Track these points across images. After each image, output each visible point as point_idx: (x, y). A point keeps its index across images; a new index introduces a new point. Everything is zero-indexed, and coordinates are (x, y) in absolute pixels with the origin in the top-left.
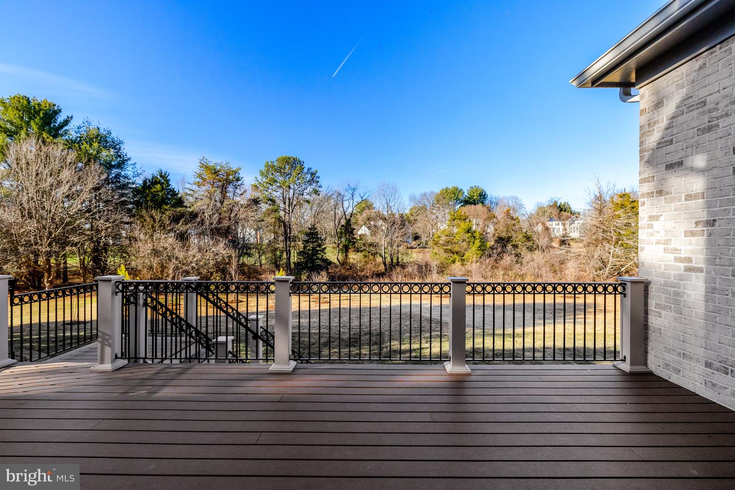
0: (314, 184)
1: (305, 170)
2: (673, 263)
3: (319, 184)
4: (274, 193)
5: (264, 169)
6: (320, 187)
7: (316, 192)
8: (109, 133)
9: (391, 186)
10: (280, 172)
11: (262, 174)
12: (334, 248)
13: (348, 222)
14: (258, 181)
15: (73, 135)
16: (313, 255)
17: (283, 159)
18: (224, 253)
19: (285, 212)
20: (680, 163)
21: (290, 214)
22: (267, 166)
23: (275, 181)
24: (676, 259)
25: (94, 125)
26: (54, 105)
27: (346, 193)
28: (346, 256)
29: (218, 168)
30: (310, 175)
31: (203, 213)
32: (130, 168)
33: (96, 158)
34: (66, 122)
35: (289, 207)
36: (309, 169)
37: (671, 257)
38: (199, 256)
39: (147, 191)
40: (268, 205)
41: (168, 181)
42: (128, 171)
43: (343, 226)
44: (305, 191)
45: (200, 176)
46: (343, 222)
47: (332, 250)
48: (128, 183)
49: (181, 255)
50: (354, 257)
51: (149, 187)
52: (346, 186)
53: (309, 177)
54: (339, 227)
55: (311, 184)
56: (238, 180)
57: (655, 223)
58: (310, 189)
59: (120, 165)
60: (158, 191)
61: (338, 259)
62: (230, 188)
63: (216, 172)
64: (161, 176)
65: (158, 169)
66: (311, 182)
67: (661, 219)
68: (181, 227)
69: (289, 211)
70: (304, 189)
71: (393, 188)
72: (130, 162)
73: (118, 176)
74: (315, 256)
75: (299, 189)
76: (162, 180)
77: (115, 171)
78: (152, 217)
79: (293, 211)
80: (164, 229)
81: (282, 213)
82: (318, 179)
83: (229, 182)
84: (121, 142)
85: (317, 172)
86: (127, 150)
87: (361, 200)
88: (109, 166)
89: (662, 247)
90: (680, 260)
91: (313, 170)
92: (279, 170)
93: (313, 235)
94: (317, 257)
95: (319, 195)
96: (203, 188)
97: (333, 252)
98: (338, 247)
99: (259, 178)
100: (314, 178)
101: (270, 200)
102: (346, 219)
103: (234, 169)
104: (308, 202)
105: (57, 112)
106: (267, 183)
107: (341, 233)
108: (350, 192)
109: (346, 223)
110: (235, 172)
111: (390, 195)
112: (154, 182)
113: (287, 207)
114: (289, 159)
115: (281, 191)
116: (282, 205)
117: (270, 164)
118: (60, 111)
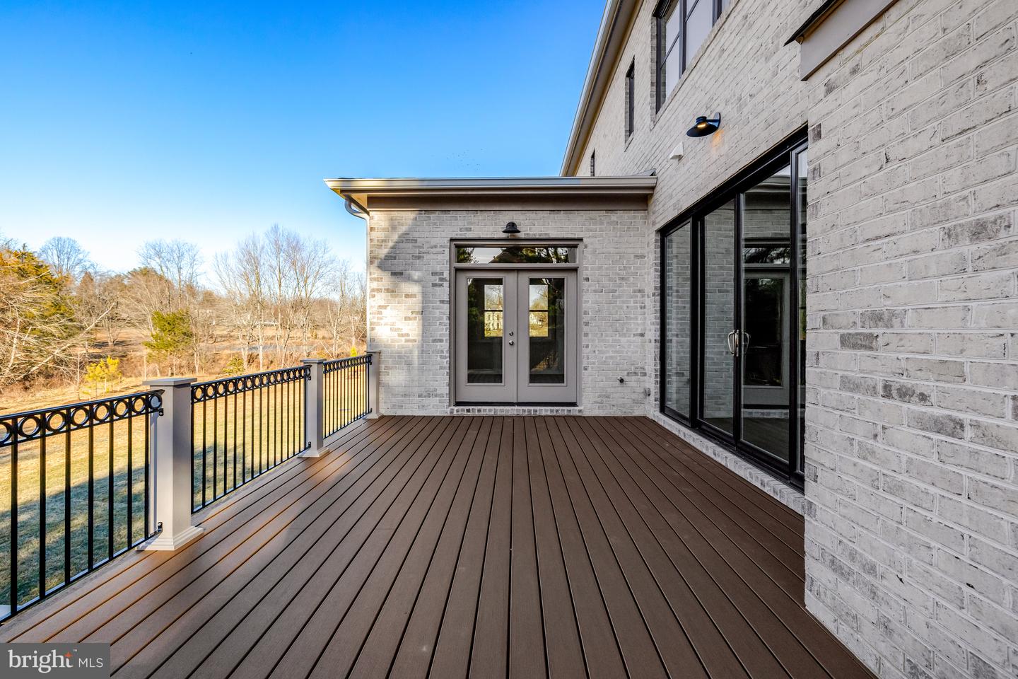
2: (397, 337)
20: (401, 274)
24: (399, 335)
37: (396, 334)
57: (383, 311)
67: (389, 308)
89: (389, 327)
90: (402, 335)
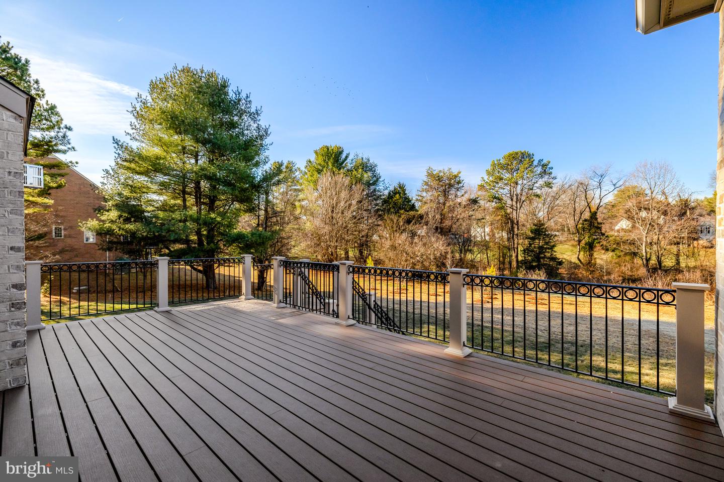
0: (547, 177)
1: (535, 163)
3: (552, 176)
4: (501, 191)
5: (489, 168)
6: (555, 178)
7: (549, 185)
8: (369, 160)
9: (657, 165)
10: (507, 169)
11: (488, 173)
12: (573, 246)
13: (594, 215)
14: (484, 181)
15: (349, 166)
16: (540, 253)
17: (510, 155)
18: (442, 248)
19: (513, 209)
21: (518, 210)
22: (494, 165)
23: (501, 179)
25: (360, 156)
26: (340, 148)
27: (591, 182)
28: (591, 255)
29: (442, 174)
30: (541, 167)
31: (427, 214)
32: (381, 184)
33: (361, 180)
34: (347, 157)
35: (517, 203)
36: (540, 161)
38: (422, 250)
39: (390, 201)
40: (494, 203)
41: (404, 191)
42: (380, 187)
43: (586, 220)
44: (536, 185)
45: (426, 183)
46: (587, 215)
47: (571, 248)
48: (380, 195)
49: (410, 250)
50: (602, 258)
51: (392, 197)
52: (591, 174)
53: (539, 169)
54: (581, 221)
55: (542, 177)
56: (459, 182)
58: (541, 182)
59: (375, 183)
60: (397, 200)
61: (578, 258)
62: (453, 191)
63: (439, 179)
64: (400, 187)
65: (398, 182)
66: (541, 175)
68: (411, 227)
69: (517, 208)
70: (535, 183)
71: (661, 168)
72: (381, 180)
73: (375, 190)
74: (542, 254)
75: (529, 183)
76: (400, 190)
77: (372, 188)
78: (392, 220)
79: (521, 207)
80: (399, 229)
81: (509, 211)
82: (550, 170)
83: (451, 186)
84: (376, 166)
85: (549, 162)
86: (379, 170)
87: (613, 188)
88: (369, 184)
91: (545, 161)
92: (505, 167)
93: (539, 231)
94: (545, 255)
95: (551, 188)
96: (430, 193)
97: (572, 251)
98: (579, 245)
99: (486, 178)
100: (546, 169)
101: (495, 198)
102: (590, 212)
103: (456, 173)
104: (538, 196)
105: (341, 153)
106: (492, 182)
107: (583, 229)
108: (597, 180)
109: (591, 217)
110: (456, 177)
111: (657, 177)
112: (395, 192)
113: (514, 203)
114: (517, 153)
115: (508, 188)
116: (509, 202)
117: (496, 162)
118: (343, 151)
